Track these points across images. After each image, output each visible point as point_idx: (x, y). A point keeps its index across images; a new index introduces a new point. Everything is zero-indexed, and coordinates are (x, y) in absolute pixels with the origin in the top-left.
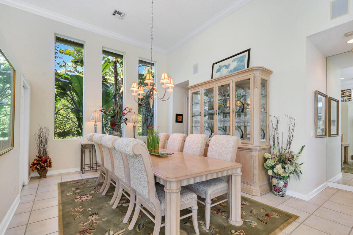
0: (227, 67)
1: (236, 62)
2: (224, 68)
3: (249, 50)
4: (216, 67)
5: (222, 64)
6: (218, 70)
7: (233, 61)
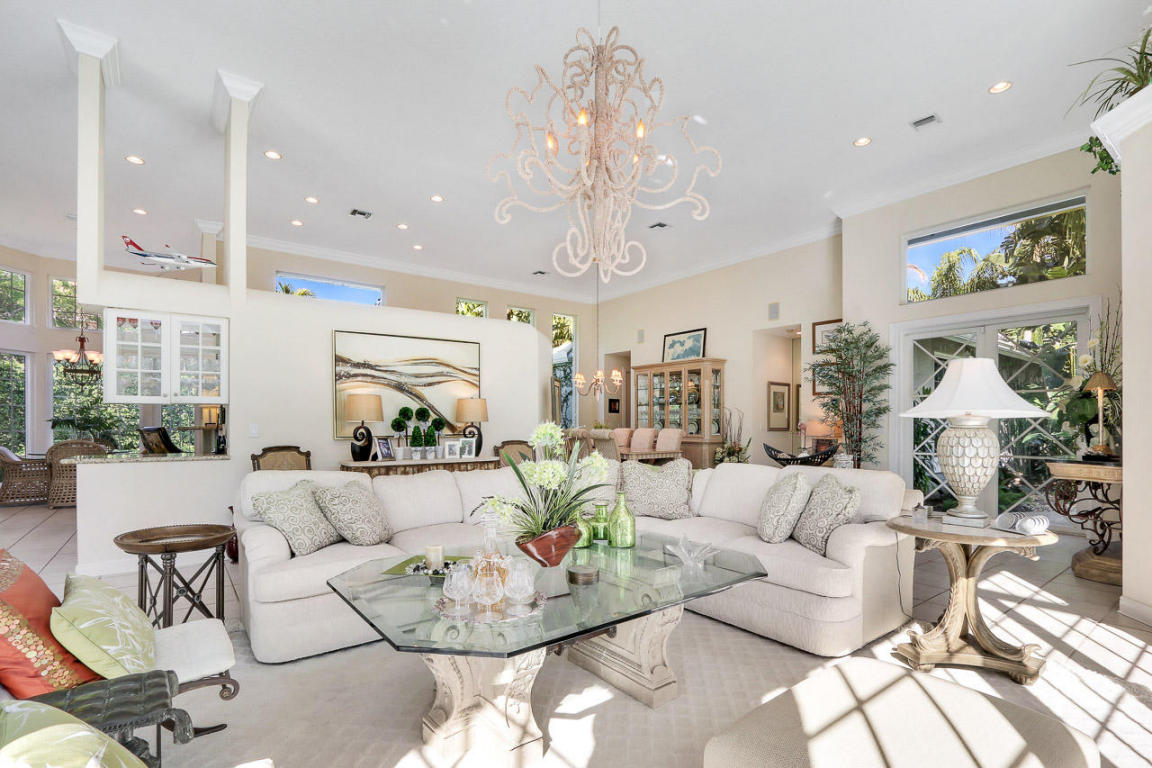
0: (682, 344)
1: (692, 340)
2: (678, 345)
3: (705, 329)
4: (669, 340)
5: (676, 338)
6: (672, 346)
7: (689, 338)
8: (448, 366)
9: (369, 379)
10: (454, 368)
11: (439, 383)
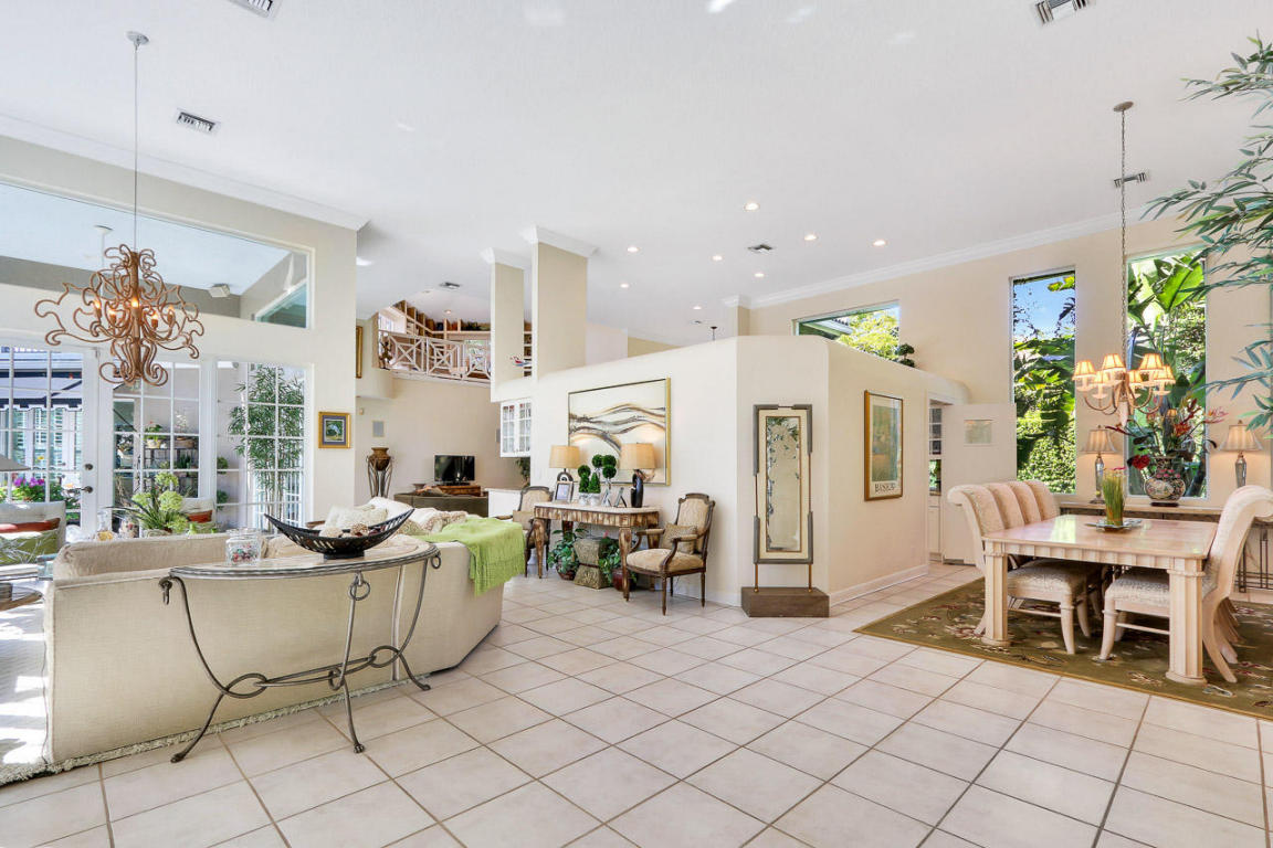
8: (638, 410)
9: (586, 431)
10: (644, 411)
11: (632, 428)
